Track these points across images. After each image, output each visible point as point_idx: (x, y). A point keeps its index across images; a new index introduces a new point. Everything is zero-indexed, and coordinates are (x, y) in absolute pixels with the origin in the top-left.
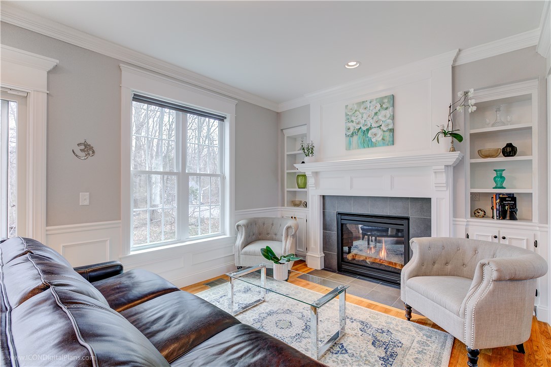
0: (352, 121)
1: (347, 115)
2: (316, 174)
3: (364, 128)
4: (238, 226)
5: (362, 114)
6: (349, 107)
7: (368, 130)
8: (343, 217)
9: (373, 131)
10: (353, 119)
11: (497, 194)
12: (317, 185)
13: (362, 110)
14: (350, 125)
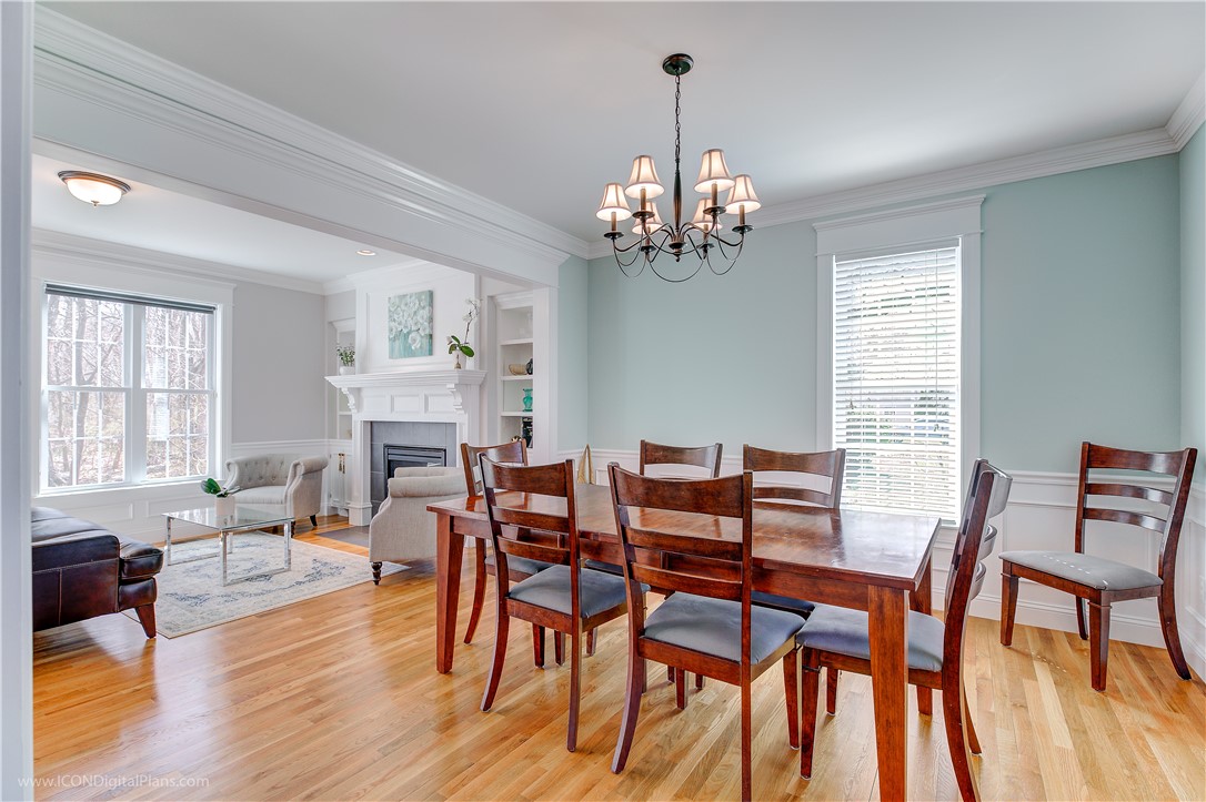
0: (394, 320)
1: (390, 311)
2: (357, 391)
3: (405, 331)
4: (229, 464)
5: (403, 311)
6: (392, 300)
7: (409, 333)
8: (391, 451)
9: (413, 335)
10: (396, 317)
11: (524, 418)
12: (359, 406)
13: (403, 307)
14: (393, 324)
